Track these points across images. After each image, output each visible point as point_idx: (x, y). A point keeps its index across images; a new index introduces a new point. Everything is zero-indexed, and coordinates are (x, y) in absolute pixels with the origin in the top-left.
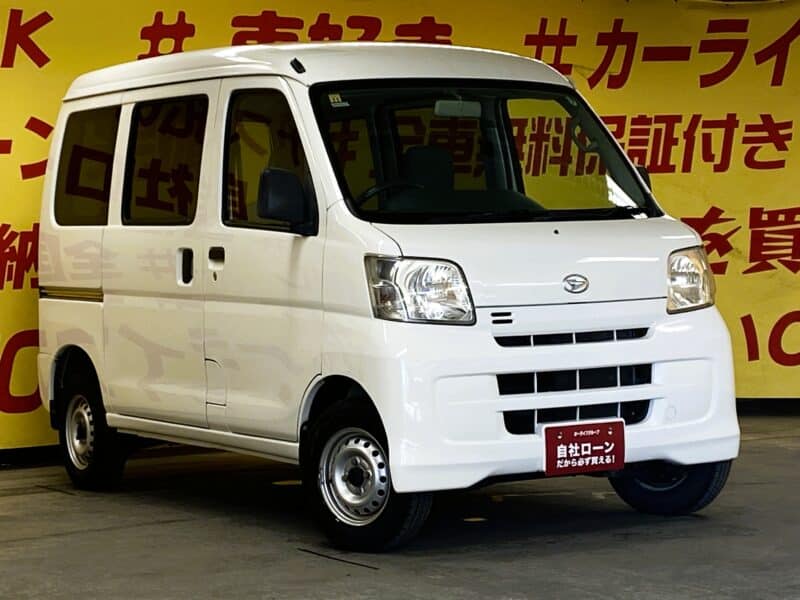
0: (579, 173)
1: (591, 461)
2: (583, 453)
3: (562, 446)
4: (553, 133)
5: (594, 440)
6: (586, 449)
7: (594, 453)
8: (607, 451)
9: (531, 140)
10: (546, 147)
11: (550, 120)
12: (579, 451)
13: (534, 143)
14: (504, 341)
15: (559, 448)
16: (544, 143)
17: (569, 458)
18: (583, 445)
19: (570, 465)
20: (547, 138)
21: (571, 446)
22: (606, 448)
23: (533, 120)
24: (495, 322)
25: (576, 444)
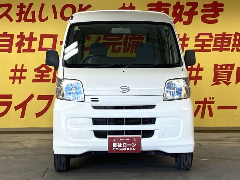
1: (126, 149)
2: (123, 146)
3: (115, 143)
5: (128, 142)
6: (125, 145)
7: (128, 147)
8: (133, 146)
12: (122, 145)
14: (95, 107)
15: (113, 144)
17: (117, 147)
18: (123, 144)
19: (118, 150)
21: (118, 144)
24: (92, 101)
25: (120, 143)
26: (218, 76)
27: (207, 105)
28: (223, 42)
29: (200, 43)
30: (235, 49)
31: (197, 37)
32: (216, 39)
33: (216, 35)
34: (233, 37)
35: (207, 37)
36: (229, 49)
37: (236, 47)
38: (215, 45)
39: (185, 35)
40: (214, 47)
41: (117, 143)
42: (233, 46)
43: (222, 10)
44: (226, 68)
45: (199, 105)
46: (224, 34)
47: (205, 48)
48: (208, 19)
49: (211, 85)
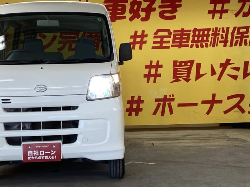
0: (231, 45)
1: (44, 158)
2: (40, 154)
3: (30, 151)
4: (221, 33)
5: (46, 150)
7: (46, 154)
8: (52, 154)
9: (212, 35)
10: (218, 37)
11: (220, 29)
12: (39, 153)
13: (213, 36)
15: (29, 152)
16: (217, 36)
17: (33, 156)
18: (40, 151)
19: (34, 159)
20: (218, 34)
21: (35, 151)
22: (52, 153)
23: (213, 29)
24: (3, 103)
25: (37, 151)
26: (178, 73)
27: (167, 102)
28: (181, 38)
29: (159, 40)
30: (195, 46)
31: (156, 33)
32: (175, 35)
33: (175, 31)
34: (192, 33)
35: (166, 34)
36: (189, 45)
37: (195, 43)
38: (174, 42)
39: (143, 32)
40: (172, 43)
41: (33, 151)
42: (192, 42)
43: (180, 6)
44: (186, 65)
45: (158, 103)
46: (183, 30)
47: (164, 45)
48: (166, 15)
49: (171, 82)
